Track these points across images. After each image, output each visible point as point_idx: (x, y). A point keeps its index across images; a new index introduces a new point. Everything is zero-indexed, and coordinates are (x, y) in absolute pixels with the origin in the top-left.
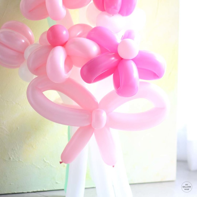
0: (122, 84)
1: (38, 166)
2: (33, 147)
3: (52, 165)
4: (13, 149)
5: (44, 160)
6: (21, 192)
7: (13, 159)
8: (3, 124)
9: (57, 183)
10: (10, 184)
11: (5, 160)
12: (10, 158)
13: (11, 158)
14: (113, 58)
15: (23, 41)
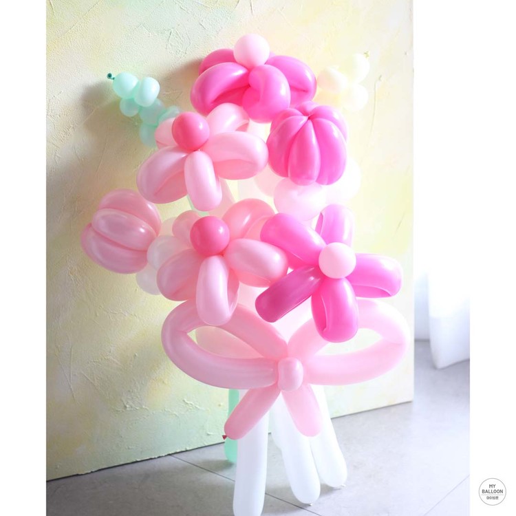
0: (329, 323)
1: (175, 413)
2: (163, 382)
3: (197, 406)
4: (129, 391)
5: (184, 401)
6: (148, 458)
7: (131, 407)
8: (110, 352)
9: (208, 435)
10: (129, 448)
11: (117, 411)
12: (125, 407)
13: (128, 406)
14: (312, 278)
15: (142, 230)
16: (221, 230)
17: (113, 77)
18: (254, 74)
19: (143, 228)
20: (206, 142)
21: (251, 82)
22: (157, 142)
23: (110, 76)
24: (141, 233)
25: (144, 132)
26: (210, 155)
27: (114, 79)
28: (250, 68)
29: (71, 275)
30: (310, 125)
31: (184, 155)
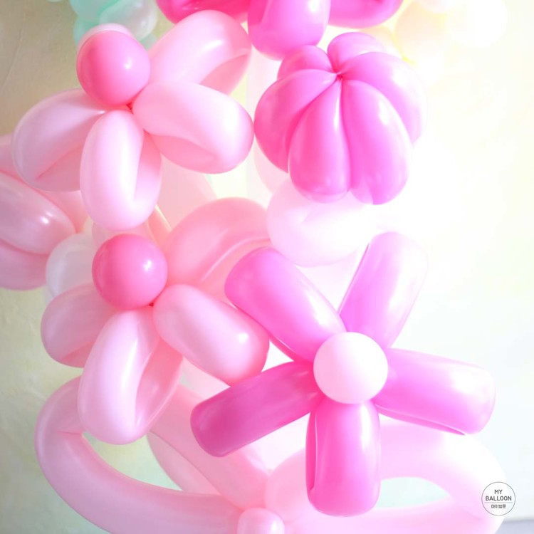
15: (45, 221)
19: (48, 217)
24: (42, 224)
30: (338, 86)
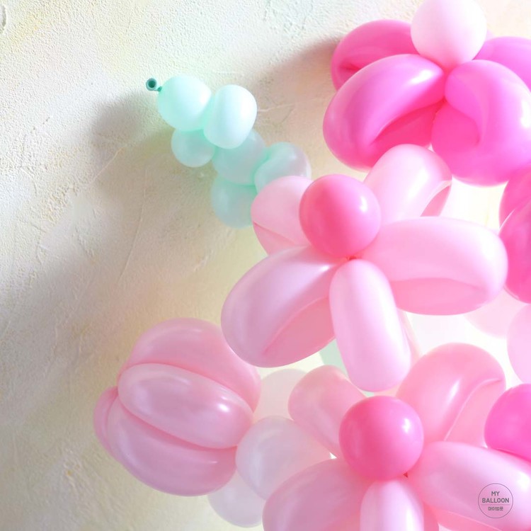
16: (407, 426)
17: (158, 86)
18: (457, 78)
20: (376, 239)
21: (451, 96)
22: (256, 225)
23: (152, 84)
24: (221, 414)
25: (221, 197)
26: (384, 268)
27: (159, 89)
28: (449, 69)
29: (70, 478)
31: (325, 268)
